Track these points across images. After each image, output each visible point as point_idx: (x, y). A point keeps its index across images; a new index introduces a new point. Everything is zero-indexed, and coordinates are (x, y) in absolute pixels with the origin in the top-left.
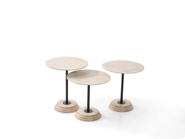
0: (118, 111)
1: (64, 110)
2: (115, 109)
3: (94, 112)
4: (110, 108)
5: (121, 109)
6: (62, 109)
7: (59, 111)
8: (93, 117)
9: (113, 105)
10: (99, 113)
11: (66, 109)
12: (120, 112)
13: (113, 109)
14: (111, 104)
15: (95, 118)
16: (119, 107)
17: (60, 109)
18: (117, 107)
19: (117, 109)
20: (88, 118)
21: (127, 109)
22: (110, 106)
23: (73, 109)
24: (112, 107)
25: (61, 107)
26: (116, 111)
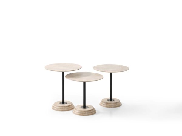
0: (110, 107)
1: (62, 109)
2: (106, 106)
3: (90, 108)
4: (101, 105)
5: (112, 105)
6: (60, 108)
7: (58, 110)
8: (90, 112)
9: (104, 103)
10: (94, 109)
11: (63, 108)
12: (112, 107)
13: (105, 106)
14: (102, 102)
15: (91, 113)
16: (110, 103)
17: (59, 108)
18: (108, 103)
19: (108, 105)
20: (85, 113)
21: (116, 105)
22: (102, 103)
23: (70, 108)
24: (104, 105)
25: (59, 107)
26: (108, 107)
